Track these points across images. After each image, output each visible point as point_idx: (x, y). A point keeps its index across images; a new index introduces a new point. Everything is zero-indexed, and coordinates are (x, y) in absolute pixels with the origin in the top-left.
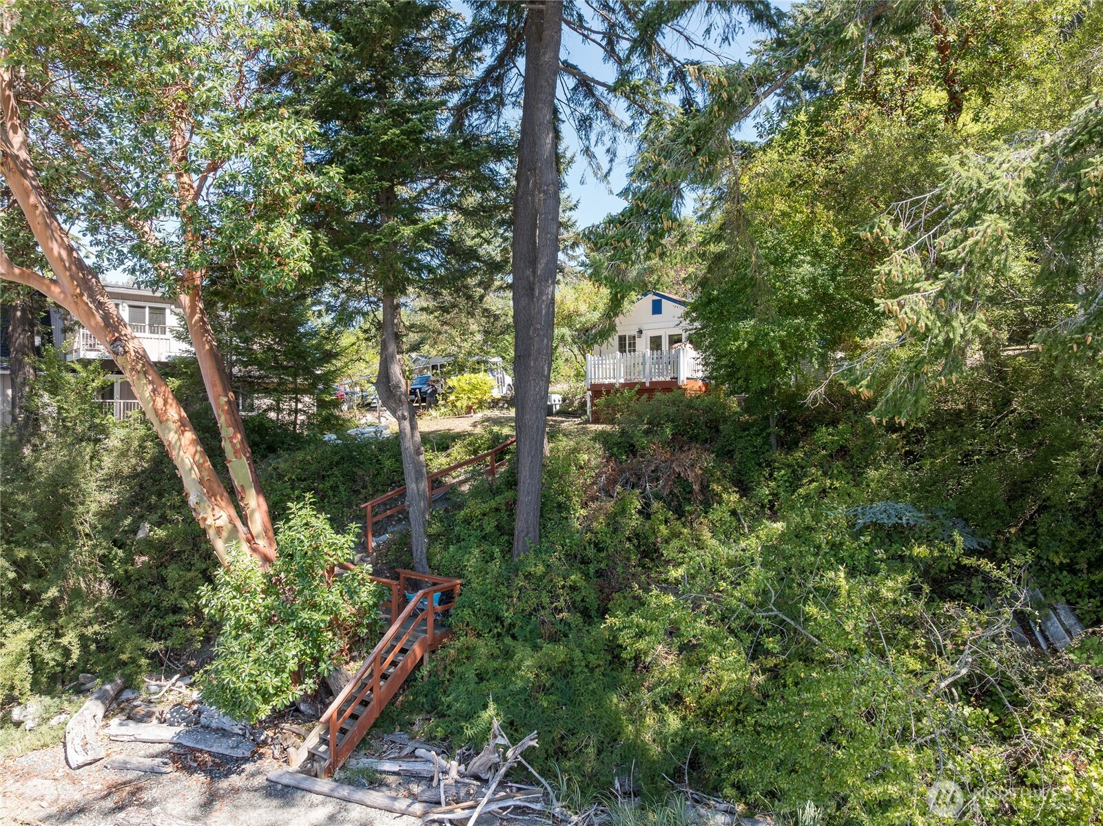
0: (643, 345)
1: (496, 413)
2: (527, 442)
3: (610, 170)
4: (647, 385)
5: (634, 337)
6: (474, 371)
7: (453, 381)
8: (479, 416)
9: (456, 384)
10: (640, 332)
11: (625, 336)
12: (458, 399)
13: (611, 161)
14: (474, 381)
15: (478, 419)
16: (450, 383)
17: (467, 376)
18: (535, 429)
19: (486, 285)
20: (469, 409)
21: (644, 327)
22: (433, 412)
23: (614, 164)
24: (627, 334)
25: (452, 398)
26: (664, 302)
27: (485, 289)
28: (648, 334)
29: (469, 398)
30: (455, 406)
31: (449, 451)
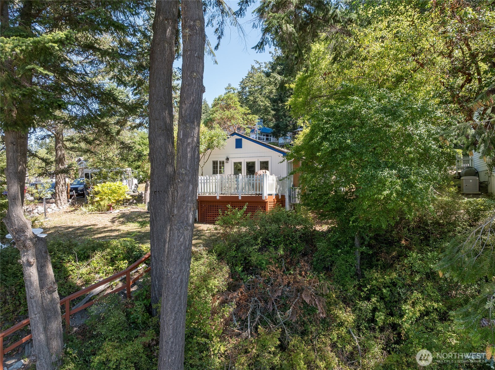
0: (229, 169)
1: (128, 209)
2: (170, 298)
3: (218, 45)
4: (240, 198)
5: (223, 162)
6: (114, 180)
7: (98, 188)
8: (116, 212)
9: (100, 189)
10: (228, 159)
11: (217, 162)
12: (102, 199)
13: (219, 38)
14: (113, 188)
15: (115, 215)
16: (96, 189)
17: (108, 183)
18: (179, 283)
19: (121, 124)
20: (110, 208)
21: (230, 156)
22: (84, 209)
23: (221, 40)
24: (219, 160)
25: (97, 199)
26: (244, 140)
27: (121, 126)
28: (232, 161)
29: (110, 199)
30: (100, 204)
31: (90, 260)
